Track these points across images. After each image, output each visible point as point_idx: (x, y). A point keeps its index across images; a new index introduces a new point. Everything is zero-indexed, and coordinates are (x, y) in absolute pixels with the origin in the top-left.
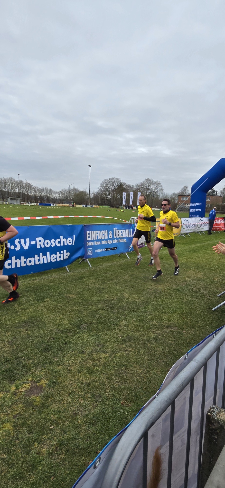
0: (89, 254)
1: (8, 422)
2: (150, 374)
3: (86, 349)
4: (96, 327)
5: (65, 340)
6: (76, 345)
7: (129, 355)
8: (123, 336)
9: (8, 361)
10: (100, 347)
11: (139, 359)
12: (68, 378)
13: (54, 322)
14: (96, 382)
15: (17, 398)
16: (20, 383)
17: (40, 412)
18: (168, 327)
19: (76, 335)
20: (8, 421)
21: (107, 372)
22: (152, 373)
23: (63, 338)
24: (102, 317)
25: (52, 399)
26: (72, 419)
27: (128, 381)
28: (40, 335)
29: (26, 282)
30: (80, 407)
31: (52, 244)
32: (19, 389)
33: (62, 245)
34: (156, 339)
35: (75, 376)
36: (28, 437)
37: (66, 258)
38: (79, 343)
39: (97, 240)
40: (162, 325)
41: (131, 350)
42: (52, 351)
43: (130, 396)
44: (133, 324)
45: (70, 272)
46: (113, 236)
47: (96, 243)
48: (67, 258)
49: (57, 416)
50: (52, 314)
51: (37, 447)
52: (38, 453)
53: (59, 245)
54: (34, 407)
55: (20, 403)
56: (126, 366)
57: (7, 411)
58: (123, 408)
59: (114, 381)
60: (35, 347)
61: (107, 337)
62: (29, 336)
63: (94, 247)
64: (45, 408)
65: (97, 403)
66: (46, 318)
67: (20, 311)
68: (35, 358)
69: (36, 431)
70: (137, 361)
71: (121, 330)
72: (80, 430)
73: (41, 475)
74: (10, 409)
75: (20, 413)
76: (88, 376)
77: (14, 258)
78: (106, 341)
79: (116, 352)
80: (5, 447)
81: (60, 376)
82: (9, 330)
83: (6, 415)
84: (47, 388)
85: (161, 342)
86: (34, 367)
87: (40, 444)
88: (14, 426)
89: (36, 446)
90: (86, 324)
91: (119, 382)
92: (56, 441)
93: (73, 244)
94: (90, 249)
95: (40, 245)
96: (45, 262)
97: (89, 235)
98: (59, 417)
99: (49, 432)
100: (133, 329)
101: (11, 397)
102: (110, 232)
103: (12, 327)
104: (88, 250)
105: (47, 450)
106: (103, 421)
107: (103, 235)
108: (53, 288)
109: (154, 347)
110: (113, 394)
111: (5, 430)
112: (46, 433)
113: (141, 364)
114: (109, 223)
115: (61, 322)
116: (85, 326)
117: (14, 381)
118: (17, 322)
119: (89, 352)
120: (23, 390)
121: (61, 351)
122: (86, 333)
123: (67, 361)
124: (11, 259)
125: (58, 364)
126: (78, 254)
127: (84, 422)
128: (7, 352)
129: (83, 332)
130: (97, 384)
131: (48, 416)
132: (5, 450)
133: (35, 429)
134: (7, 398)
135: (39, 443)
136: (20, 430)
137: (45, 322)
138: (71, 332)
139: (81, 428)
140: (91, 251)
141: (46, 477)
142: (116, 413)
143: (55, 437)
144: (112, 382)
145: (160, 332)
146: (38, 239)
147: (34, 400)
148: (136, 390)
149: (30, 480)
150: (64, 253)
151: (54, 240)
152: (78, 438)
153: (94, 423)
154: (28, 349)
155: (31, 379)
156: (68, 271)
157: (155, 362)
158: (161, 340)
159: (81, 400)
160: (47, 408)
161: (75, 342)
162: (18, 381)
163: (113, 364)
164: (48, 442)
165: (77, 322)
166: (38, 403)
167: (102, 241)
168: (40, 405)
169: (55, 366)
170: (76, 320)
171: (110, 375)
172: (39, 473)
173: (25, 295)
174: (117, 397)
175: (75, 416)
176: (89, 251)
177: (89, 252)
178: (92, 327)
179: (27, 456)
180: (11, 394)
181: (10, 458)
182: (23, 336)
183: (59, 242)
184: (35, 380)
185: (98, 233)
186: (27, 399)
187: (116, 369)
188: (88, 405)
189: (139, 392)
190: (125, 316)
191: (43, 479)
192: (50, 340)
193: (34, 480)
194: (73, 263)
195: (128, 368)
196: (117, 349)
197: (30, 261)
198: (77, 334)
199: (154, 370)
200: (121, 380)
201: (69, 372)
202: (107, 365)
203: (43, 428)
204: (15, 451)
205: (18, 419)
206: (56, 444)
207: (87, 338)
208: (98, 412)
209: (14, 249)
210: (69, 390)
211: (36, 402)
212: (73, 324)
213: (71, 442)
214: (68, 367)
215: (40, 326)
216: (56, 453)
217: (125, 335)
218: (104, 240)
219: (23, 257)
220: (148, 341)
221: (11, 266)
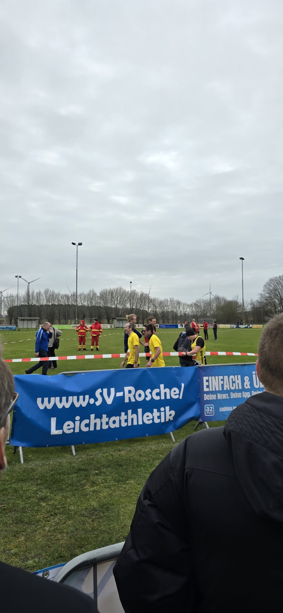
0: (208, 414)
9: (61, 557)
28: (108, 530)
29: (109, 453)
31: (146, 396)
33: (163, 398)
37: (169, 419)
39: (223, 392)
45: (177, 441)
46: (252, 384)
47: (220, 396)
48: (172, 419)
53: (157, 398)
62: (93, 529)
63: (218, 403)
67: (91, 493)
77: (92, 416)
82: (71, 517)
93: (181, 398)
94: (209, 406)
95: (129, 398)
96: (135, 423)
97: (207, 384)
102: (246, 378)
103: (75, 513)
104: (206, 406)
107: (234, 382)
108: (144, 465)
114: (244, 363)
118: (83, 508)
124: (89, 418)
126: (191, 413)
128: (63, 545)
137: (119, 513)
140: (213, 410)
146: (127, 389)
150: (165, 411)
151: (151, 391)
156: (174, 440)
167: (232, 393)
173: (102, 472)
176: (209, 409)
177: (209, 411)
182: (87, 527)
183: (158, 394)
185: (223, 380)
194: (185, 427)
197: (114, 422)
209: (94, 403)
218: (234, 391)
219: (104, 416)
221: (88, 427)
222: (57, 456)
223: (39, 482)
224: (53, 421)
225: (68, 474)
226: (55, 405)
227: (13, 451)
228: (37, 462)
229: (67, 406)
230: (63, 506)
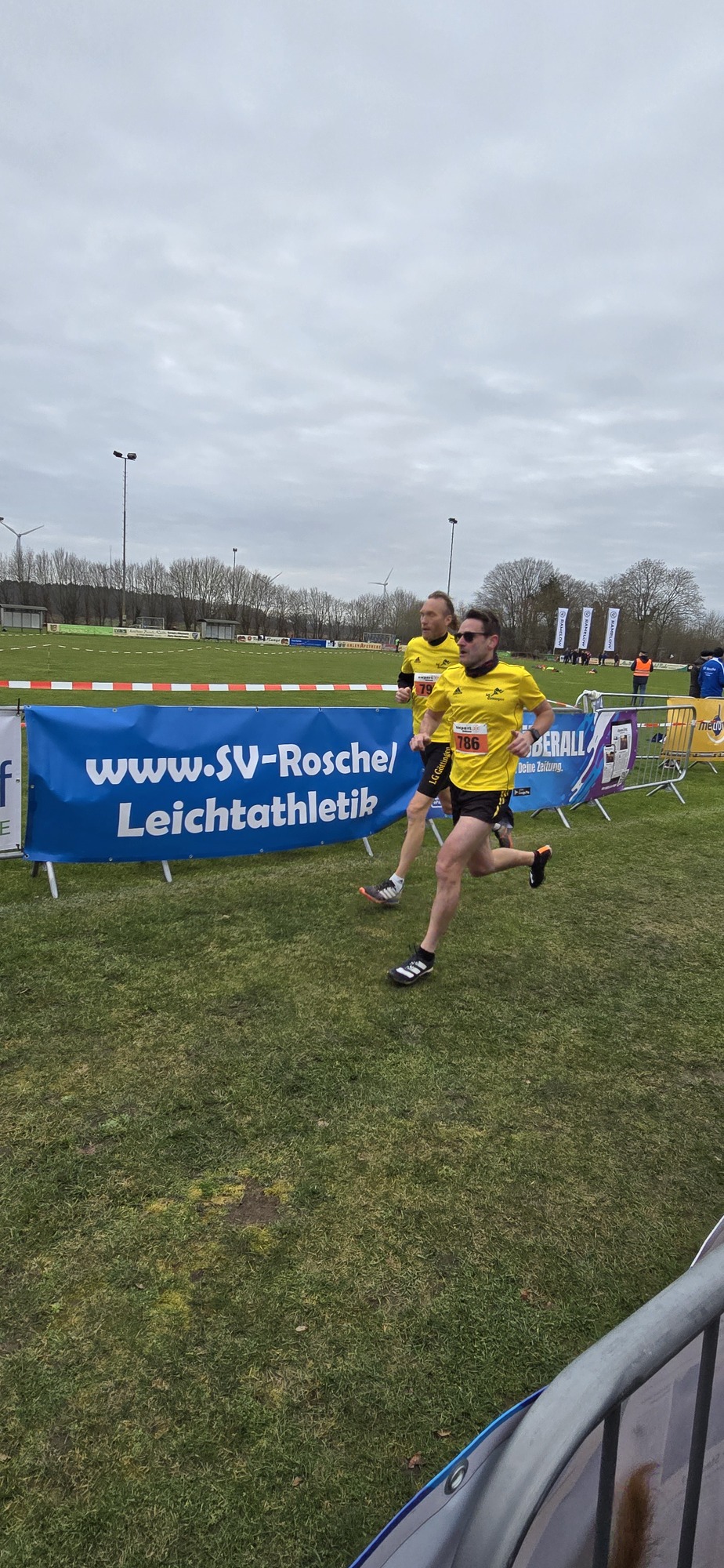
1: (176, 1288)
2: (623, 1215)
3: (417, 1104)
4: (450, 1040)
5: (351, 1069)
6: (384, 1087)
7: (557, 1144)
8: (538, 1080)
9: (182, 1108)
10: (461, 1104)
11: (588, 1160)
12: (356, 1186)
13: (320, 1009)
14: (444, 1212)
15: (205, 1222)
16: (214, 1179)
17: (268, 1278)
18: (695, 1067)
19: (386, 1056)
20: (176, 1284)
21: (480, 1187)
22: (631, 1213)
23: (347, 1061)
24: (470, 1010)
25: (304, 1241)
26: (362, 1315)
27: (547, 1227)
28: (277, 1042)
29: (244, 877)
30: (389, 1282)
31: (324, 766)
32: (211, 1195)
33: (356, 770)
34: (649, 1105)
35: (377, 1183)
36: (231, 1344)
37: (366, 813)
38: (394, 1085)
40: (675, 1060)
41: (561, 1126)
42: (311, 1095)
43: (552, 1276)
44: (571, 1043)
45: (377, 857)
48: (370, 812)
49: (319, 1298)
50: (317, 984)
51: (256, 1380)
52: (257, 1398)
53: (345, 770)
54: (254, 1258)
55: (213, 1239)
56: (543, 1178)
57: (174, 1254)
58: (528, 1310)
59: (501, 1220)
60: (261, 1076)
61: (484, 1075)
62: (245, 1043)
64: (283, 1268)
65: (444, 1280)
66: (298, 992)
67: (224, 962)
68: (262, 1110)
69: (253, 1330)
70: (580, 1167)
71: (531, 1057)
72: (387, 1354)
73: (263, 1464)
74: (184, 1253)
75: (210, 1269)
76: (418, 1189)
77: (211, 802)
78: (481, 1088)
79: (511, 1127)
80: (164, 1359)
81: (333, 1177)
82: (189, 1015)
83: (173, 1266)
84: (293, 1206)
85: (667, 1114)
86: (257, 1136)
87: (264, 1371)
88: (193, 1304)
89: (253, 1377)
90: (417, 1026)
91: (516, 1227)
92: (311, 1372)
93: (390, 771)
95: (290, 767)
98: (322, 1301)
99: (291, 1341)
100: (571, 1061)
101: (189, 1216)
103: (198, 1009)
105: (285, 1393)
106: (459, 1340)
108: (322, 903)
109: (641, 1130)
110: (496, 1262)
111: (169, 1310)
112: (284, 1342)
113: (593, 1179)
115: (343, 1010)
116: (414, 1030)
117: (197, 1170)
118: (212, 994)
119: (425, 1114)
120: (221, 1201)
121: (340, 1101)
122: (416, 1056)
123: (356, 1133)
124: (204, 807)
125: (328, 1139)
127: (401, 1330)
128: (182, 1080)
129: (409, 1051)
130: (444, 1219)
131: (292, 1292)
132: (165, 1368)
133: (252, 1325)
134: (175, 1217)
135: (263, 1369)
136: (209, 1320)
137: (294, 1006)
138: (370, 1045)
139: (390, 1349)
141: (279, 1474)
142: (503, 1321)
143: (310, 1358)
144: (494, 1222)
145: (665, 1082)
146: (283, 749)
147: (251, 1238)
148: (572, 1261)
149: (231, 1472)
150: (359, 797)
151: (333, 756)
152: (380, 1378)
153: (432, 1340)
154: (243, 1082)
155: (245, 1172)
156: (371, 854)
157: (644, 1180)
158: (666, 1110)
159: (393, 1261)
160: (291, 1268)
161: (384, 1079)
162: (208, 1172)
163: (501, 1164)
164: (288, 1370)
165: (391, 1015)
166: (263, 1247)
168: (269, 1255)
169: (318, 1142)
170: (389, 1011)
171: (488, 1198)
172: (257, 1456)
173: (238, 918)
174: (509, 1273)
175: (374, 1308)
178: (438, 1036)
179: (227, 1399)
180: (189, 1207)
181: (179, 1396)
182: (229, 1039)
183: (348, 762)
184: (256, 1178)
186: (234, 1230)
187: (510, 1181)
188: (414, 1280)
189: (584, 1268)
190: (546, 1015)
191: (271, 1478)
192: (308, 1062)
193: (242, 1473)
194: (388, 829)
195: (549, 1186)
196: (514, 1119)
197: (258, 816)
198: (389, 1052)
199: (639, 1206)
200: (525, 1220)
201: (361, 1168)
202: (482, 1166)
203: (276, 1324)
204: (193, 1377)
205: (204, 1285)
206: (313, 1381)
207: (422, 1069)
208: (445, 1308)
210: (359, 1223)
211: (258, 1243)
212: (379, 1022)
213: (357, 1384)
214: (359, 1154)
215: (279, 1016)
216: (311, 1410)
217: (545, 1076)
219: (237, 803)
220: (620, 1107)
221: (201, 825)
222: (132, 883)
223: (101, 938)
224: (125, 809)
225: (164, 921)
226: (128, 775)
227: (31, 871)
228: (89, 896)
229: (156, 778)
230: (166, 992)
